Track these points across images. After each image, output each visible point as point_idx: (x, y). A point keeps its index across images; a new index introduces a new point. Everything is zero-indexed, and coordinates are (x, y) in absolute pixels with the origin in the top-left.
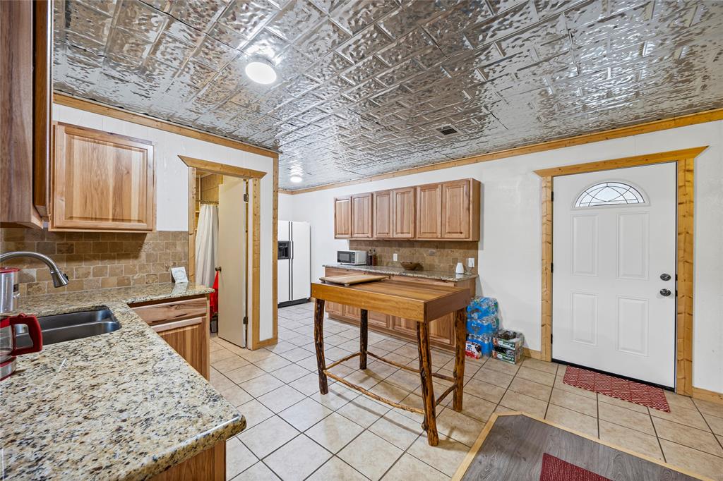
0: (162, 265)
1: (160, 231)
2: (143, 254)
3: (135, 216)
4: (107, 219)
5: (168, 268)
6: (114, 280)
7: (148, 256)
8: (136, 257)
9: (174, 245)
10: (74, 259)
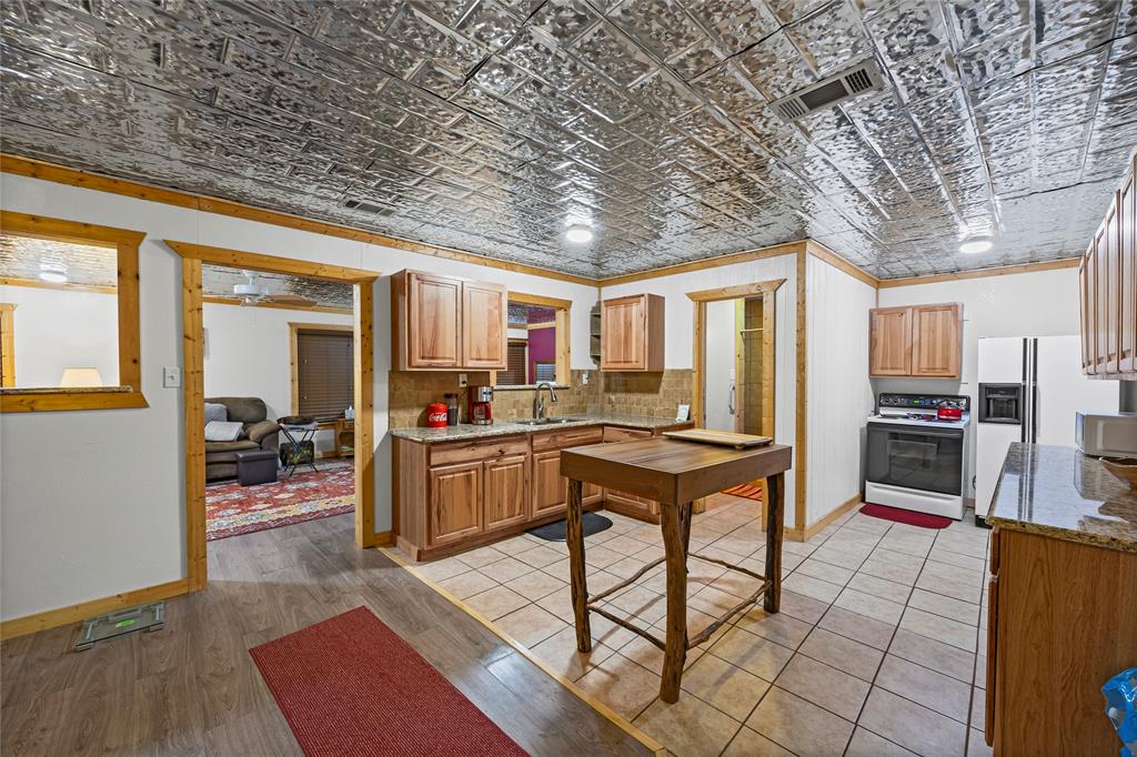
0: (673, 401)
1: (673, 370)
2: (661, 390)
3: (634, 359)
4: (620, 362)
5: (677, 404)
6: (645, 410)
7: (665, 391)
8: (657, 392)
9: (682, 382)
10: (628, 391)
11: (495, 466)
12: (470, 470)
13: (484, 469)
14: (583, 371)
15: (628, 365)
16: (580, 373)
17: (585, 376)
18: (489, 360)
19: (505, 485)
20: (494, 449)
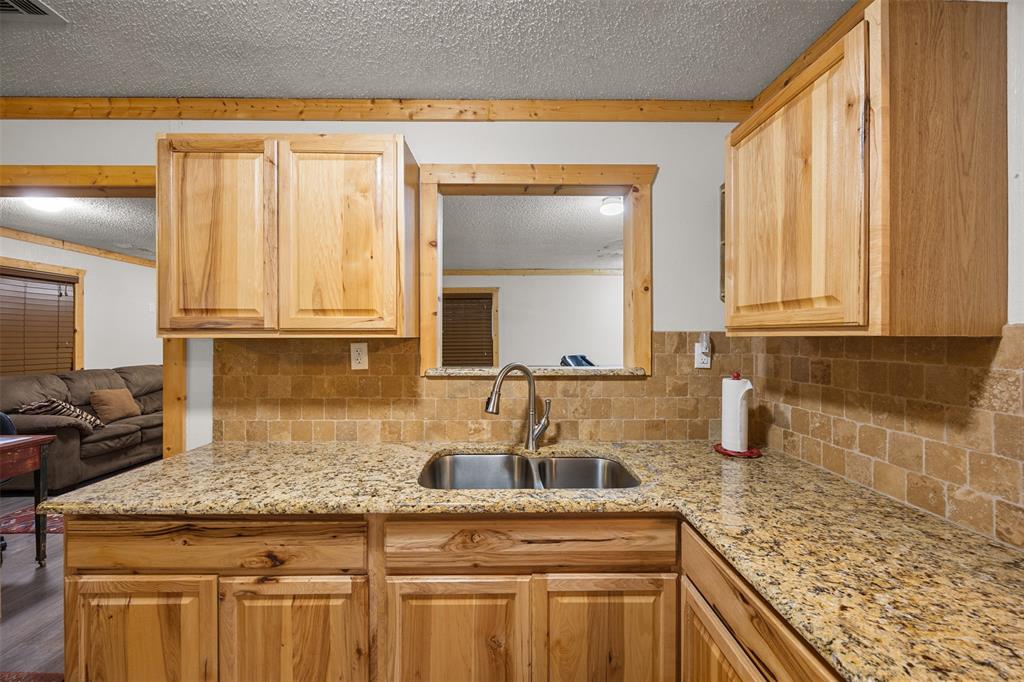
2: (985, 417)
3: (818, 290)
7: (1005, 426)
8: (961, 423)
10: (831, 398)
11: (255, 595)
12: (179, 595)
13: (221, 597)
14: (696, 337)
15: (799, 316)
16: (684, 341)
17: (700, 349)
18: (347, 311)
19: (287, 651)
20: (249, 550)
